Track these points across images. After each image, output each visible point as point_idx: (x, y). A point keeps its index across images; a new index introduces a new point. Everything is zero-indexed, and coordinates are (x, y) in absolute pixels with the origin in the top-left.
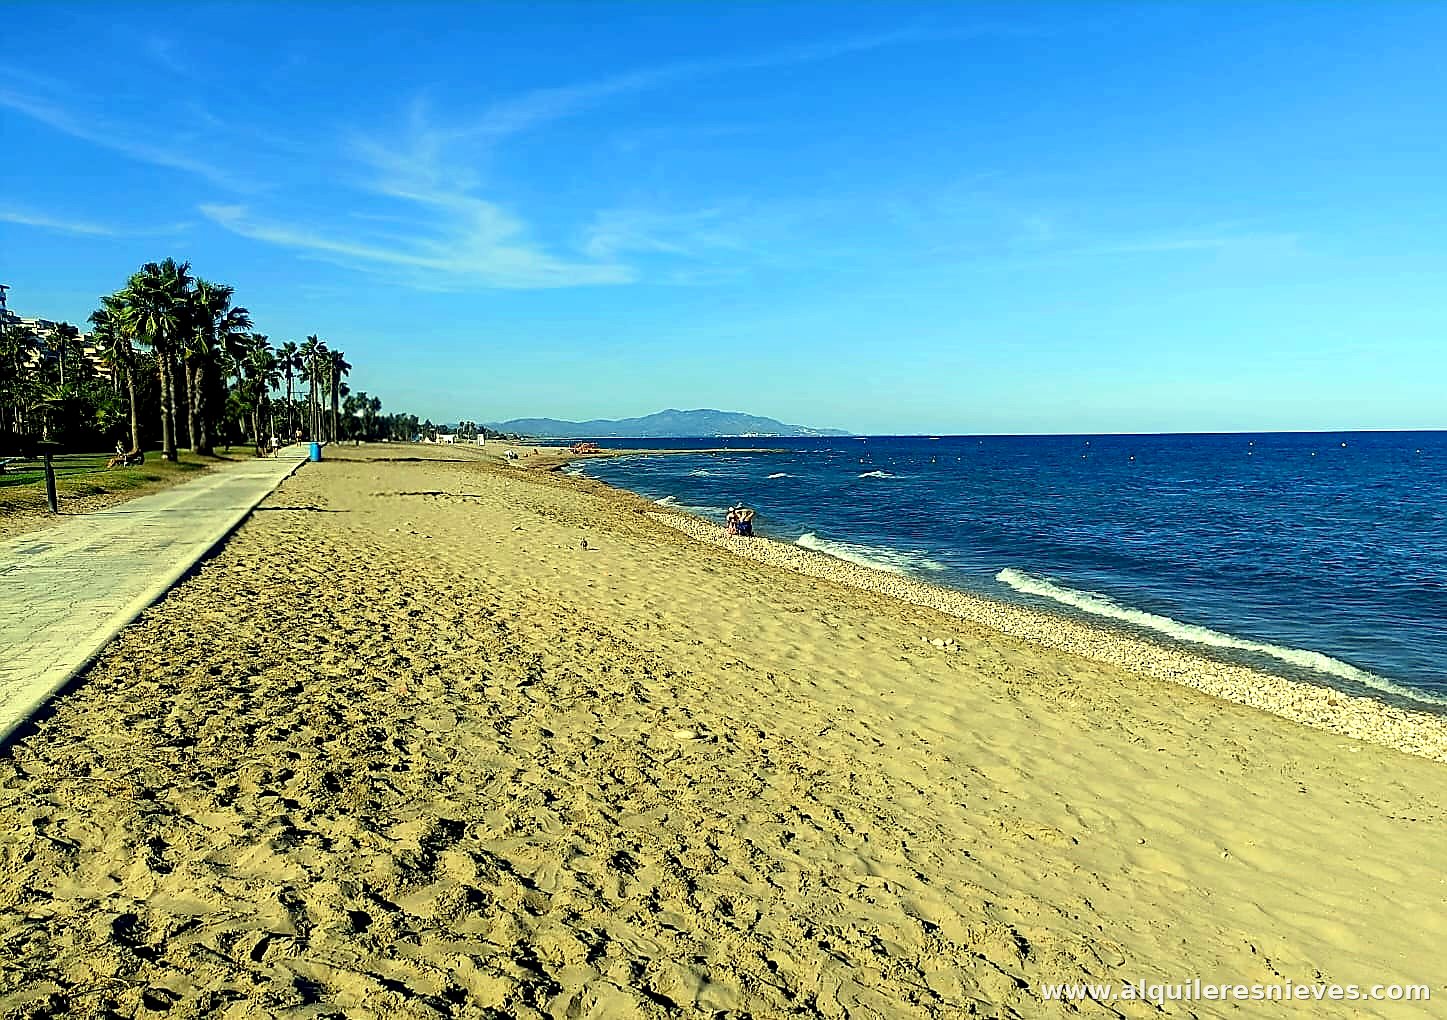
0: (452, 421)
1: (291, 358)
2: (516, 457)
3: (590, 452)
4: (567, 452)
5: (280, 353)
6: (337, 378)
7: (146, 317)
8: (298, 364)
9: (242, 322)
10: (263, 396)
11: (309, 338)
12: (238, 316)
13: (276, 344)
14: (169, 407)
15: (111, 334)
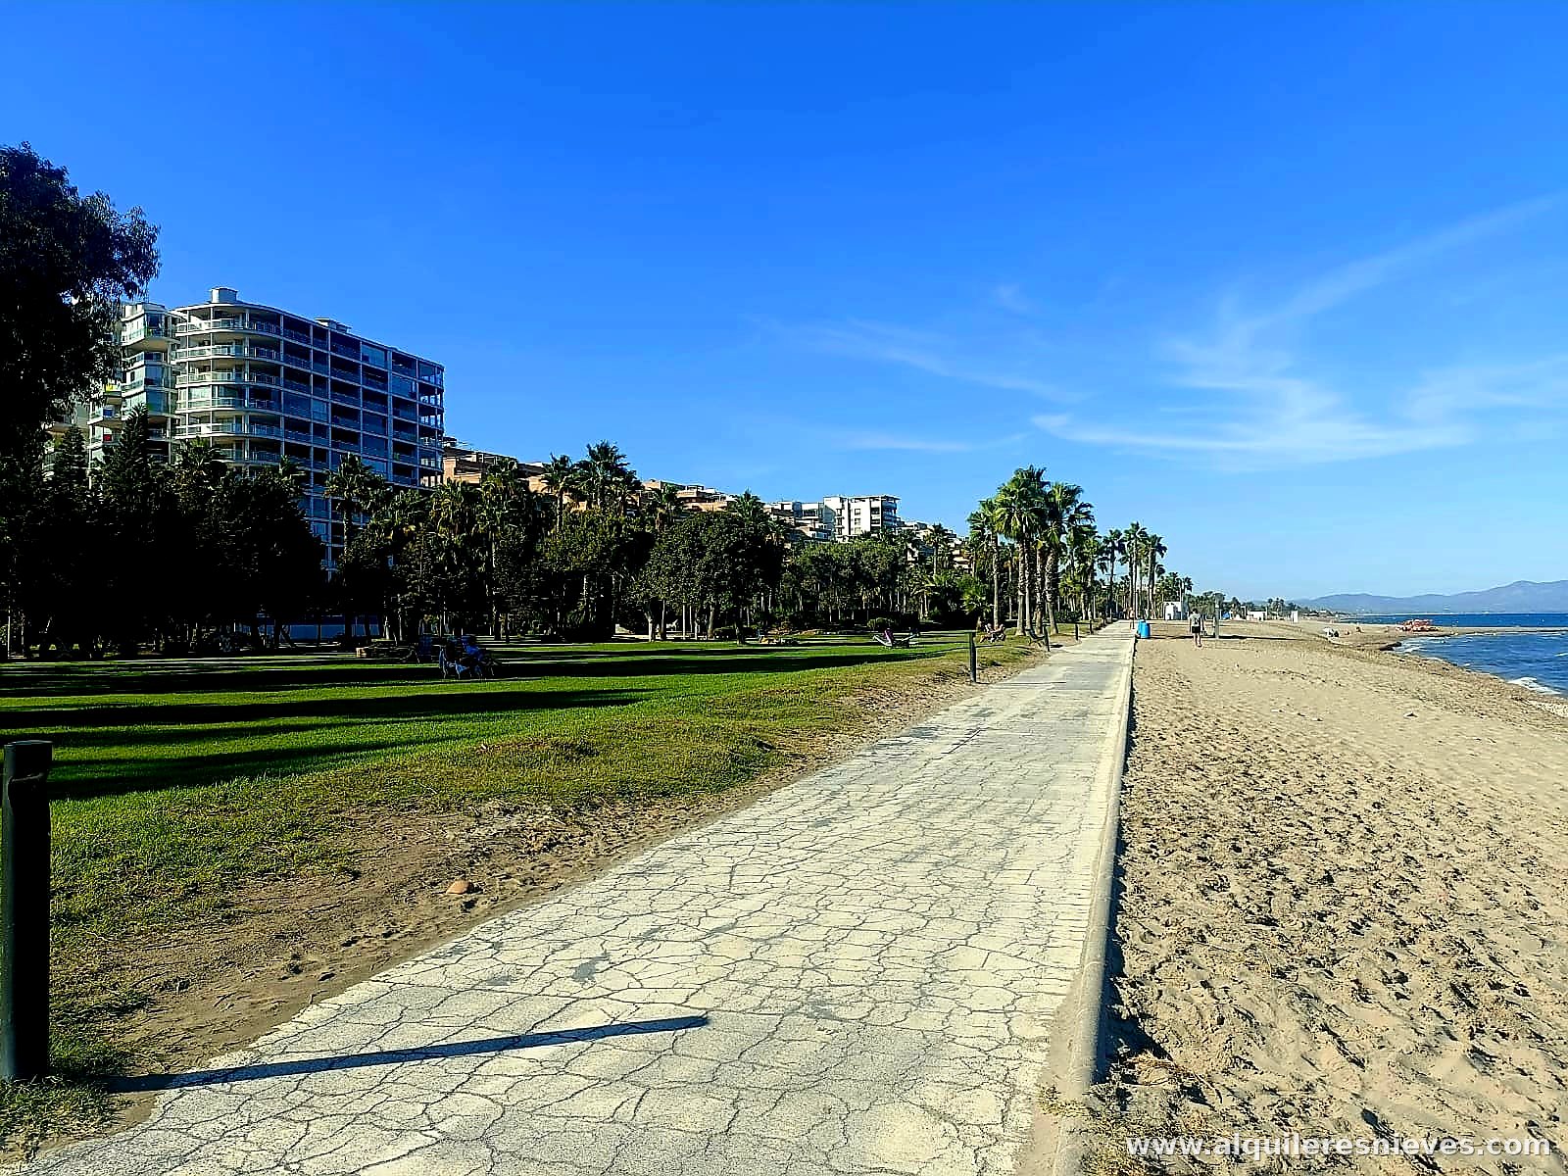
0: (1262, 598)
1: (1115, 545)
2: (1337, 635)
3: (1423, 630)
4: (1396, 629)
5: (1106, 541)
6: (1153, 558)
7: (1011, 515)
8: (1121, 549)
9: (1088, 516)
10: (1092, 578)
11: (1133, 525)
12: (1084, 510)
13: (1103, 532)
14: (1023, 591)
15: (984, 531)
